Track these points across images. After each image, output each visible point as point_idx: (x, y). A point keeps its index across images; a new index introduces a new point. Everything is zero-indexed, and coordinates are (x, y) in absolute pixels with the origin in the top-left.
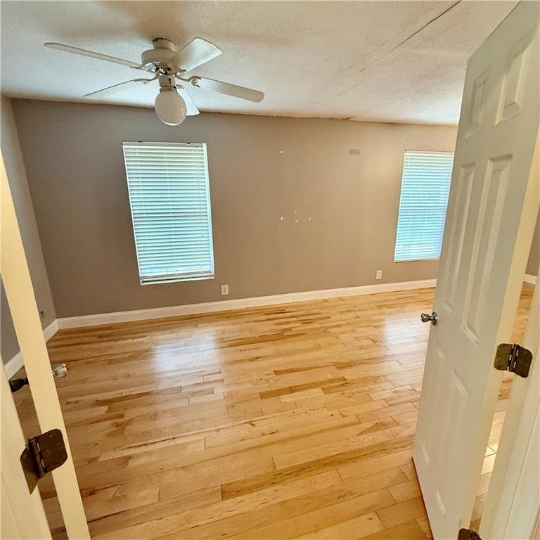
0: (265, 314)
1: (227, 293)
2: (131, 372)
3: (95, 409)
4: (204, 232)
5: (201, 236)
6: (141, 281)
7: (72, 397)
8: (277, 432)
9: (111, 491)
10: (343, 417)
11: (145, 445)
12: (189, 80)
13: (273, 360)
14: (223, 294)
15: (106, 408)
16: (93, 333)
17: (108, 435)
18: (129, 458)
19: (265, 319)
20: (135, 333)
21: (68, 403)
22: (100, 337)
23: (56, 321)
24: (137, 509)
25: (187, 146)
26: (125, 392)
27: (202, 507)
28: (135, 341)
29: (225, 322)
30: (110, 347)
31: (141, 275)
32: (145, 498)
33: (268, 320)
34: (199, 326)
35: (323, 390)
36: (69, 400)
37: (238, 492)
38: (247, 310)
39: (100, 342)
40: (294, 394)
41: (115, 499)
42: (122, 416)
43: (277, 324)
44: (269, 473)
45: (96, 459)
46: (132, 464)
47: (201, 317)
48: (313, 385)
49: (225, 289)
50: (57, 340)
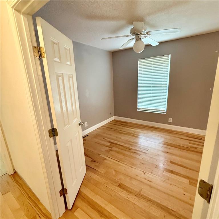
0: (188, 137)
1: (171, 122)
2: (122, 138)
3: (108, 143)
4: (164, 93)
5: (163, 95)
6: (138, 109)
7: (105, 137)
8: (151, 182)
9: (97, 164)
10: (190, 199)
11: (111, 158)
12: (146, 34)
13: (174, 157)
14: (169, 121)
15: (110, 144)
16: (121, 123)
17: (106, 151)
18: (106, 159)
19: (186, 139)
20: (131, 127)
21: (104, 139)
22: (122, 124)
23: (114, 116)
24: (99, 172)
25: (163, 57)
26: (117, 142)
27: (112, 184)
28: (130, 129)
29: (166, 134)
30: (122, 128)
31: (138, 107)
32: (102, 171)
33: (187, 140)
34: (153, 131)
35: (189, 182)
36: (104, 138)
37: (123, 188)
38: (180, 132)
39: (121, 126)
40: (172, 174)
41: (97, 166)
42: (111, 148)
43: (190, 143)
44: (137, 192)
45: (100, 155)
46: (105, 161)
47: (156, 128)
48: (186, 177)
49: (170, 120)
50: (112, 122)
